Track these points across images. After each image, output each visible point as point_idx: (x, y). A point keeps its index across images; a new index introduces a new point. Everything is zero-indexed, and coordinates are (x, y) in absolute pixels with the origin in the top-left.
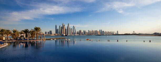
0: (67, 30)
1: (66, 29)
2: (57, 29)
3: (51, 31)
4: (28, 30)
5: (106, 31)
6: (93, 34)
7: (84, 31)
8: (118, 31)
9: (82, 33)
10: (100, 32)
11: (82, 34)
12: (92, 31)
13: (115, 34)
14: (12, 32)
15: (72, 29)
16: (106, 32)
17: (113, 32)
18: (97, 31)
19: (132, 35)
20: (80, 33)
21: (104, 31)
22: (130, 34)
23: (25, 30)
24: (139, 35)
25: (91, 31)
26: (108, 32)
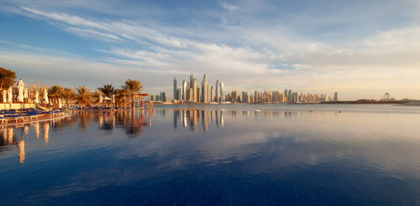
0: (201, 91)
1: (198, 90)
2: (178, 87)
3: (164, 94)
4: (111, 86)
5: (304, 94)
6: (267, 101)
7: (243, 93)
8: (336, 94)
9: (239, 97)
10: (285, 96)
11: (239, 101)
12: (265, 93)
13: (327, 100)
14: (77, 92)
15: (214, 88)
16: (302, 94)
17: (322, 95)
18: (277, 92)
19: (381, 102)
20: (232, 98)
21: (296, 94)
22: (374, 102)
23: (105, 86)
24: (405, 102)
25: (263, 92)
26: (310, 97)
